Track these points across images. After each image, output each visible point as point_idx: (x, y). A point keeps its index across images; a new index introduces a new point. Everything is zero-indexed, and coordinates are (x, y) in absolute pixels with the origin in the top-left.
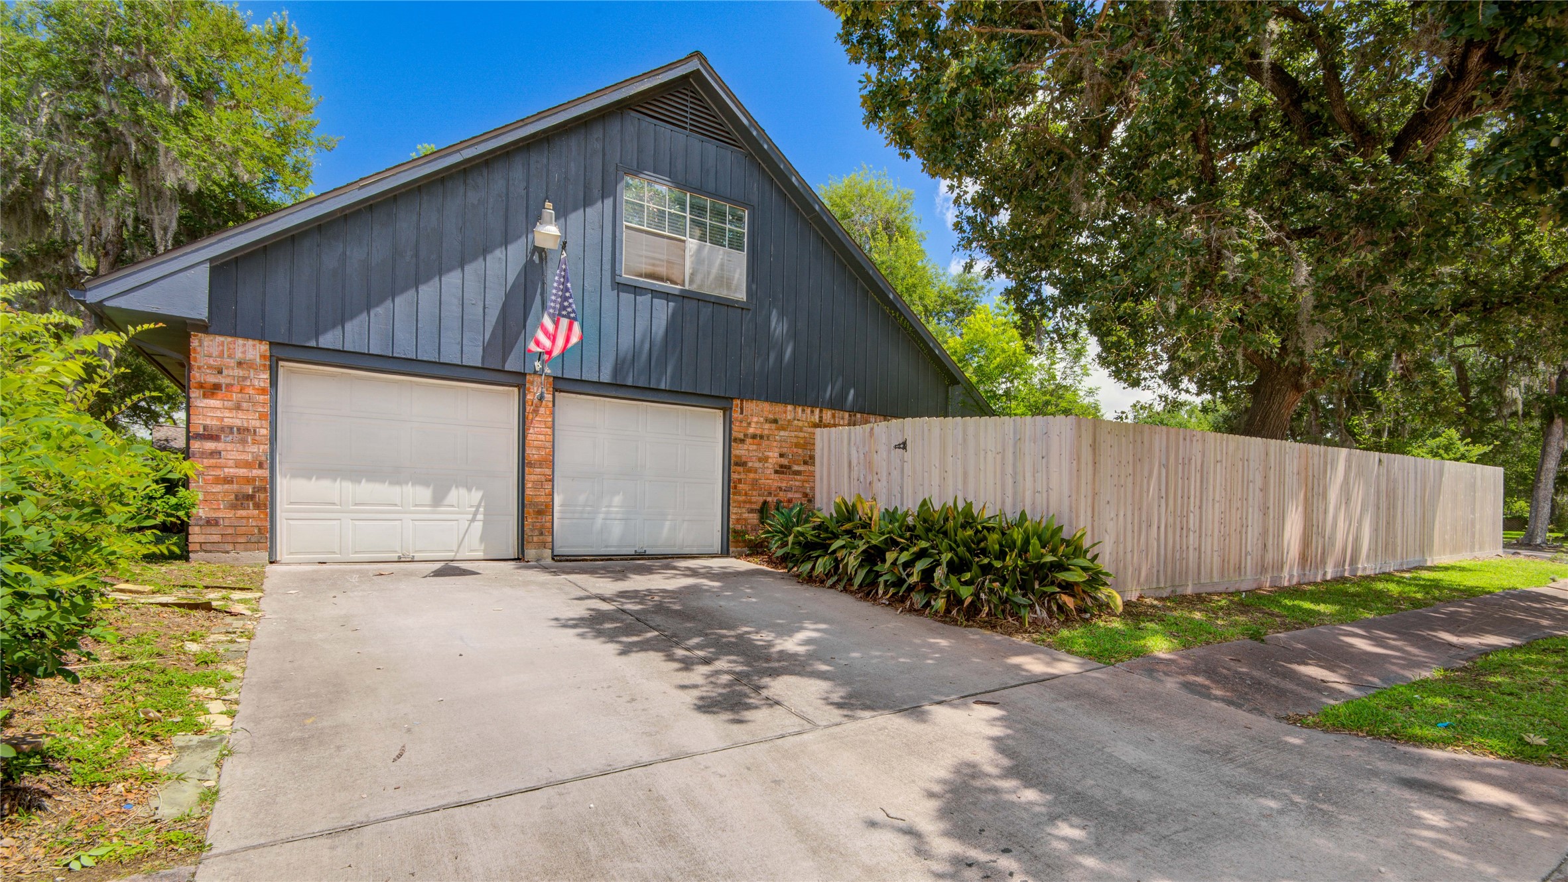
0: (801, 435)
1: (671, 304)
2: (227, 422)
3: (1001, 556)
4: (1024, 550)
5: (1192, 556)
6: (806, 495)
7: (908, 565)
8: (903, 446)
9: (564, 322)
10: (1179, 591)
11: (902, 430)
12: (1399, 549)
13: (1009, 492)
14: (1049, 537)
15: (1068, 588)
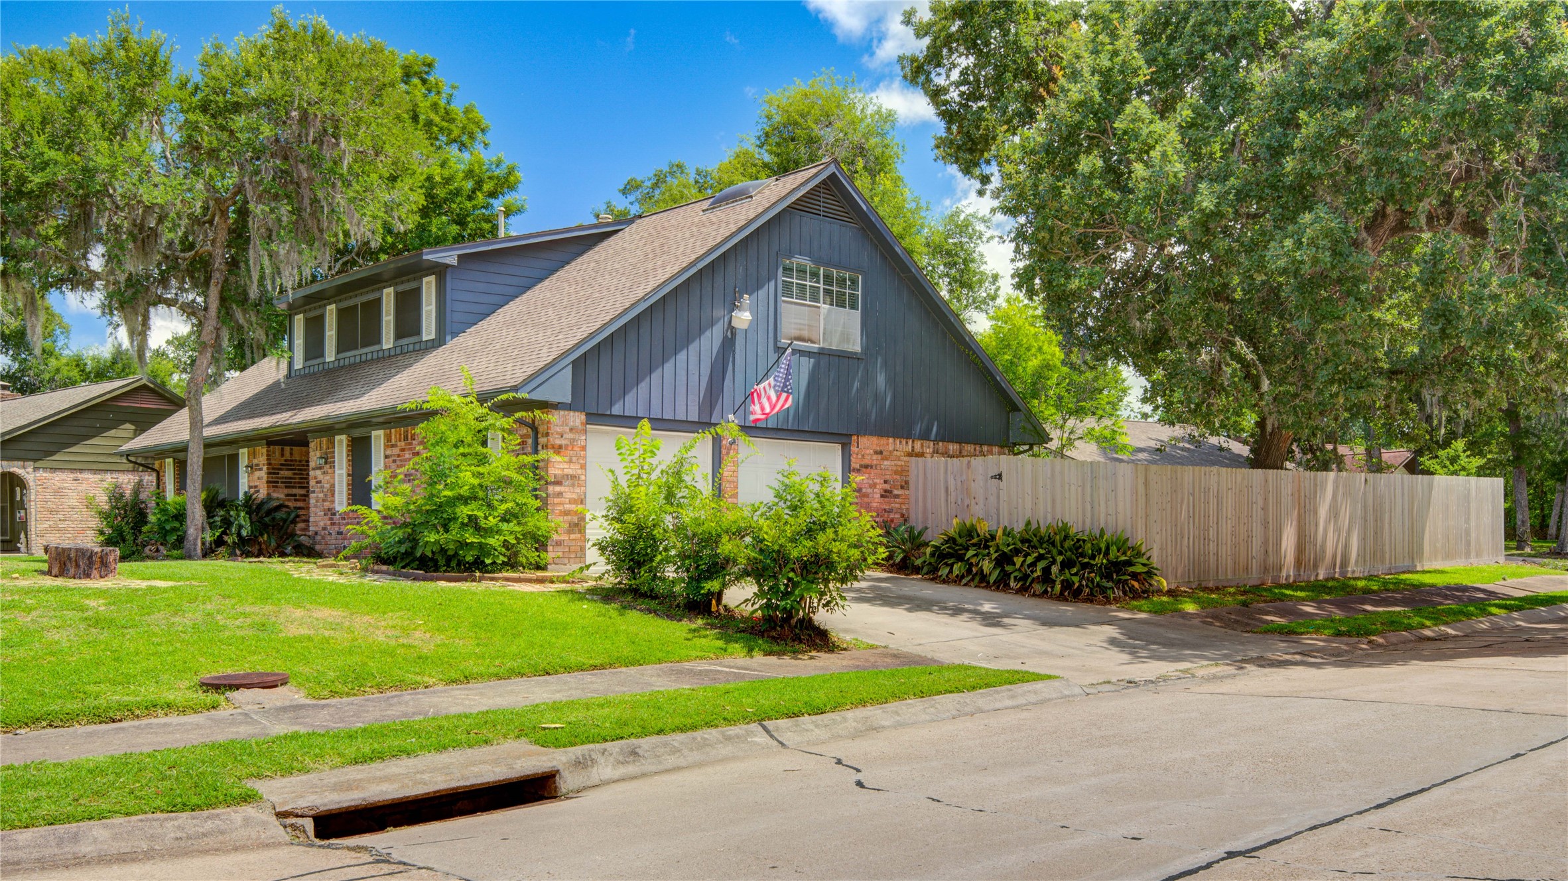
0: (899, 463)
1: (812, 360)
2: (567, 471)
3: (1093, 557)
4: (1107, 554)
5: (1212, 559)
6: (903, 515)
7: (1033, 564)
8: (999, 477)
9: (784, 395)
10: (1204, 584)
11: (998, 464)
12: (1387, 556)
13: (1089, 515)
14: (1122, 545)
15: (1135, 576)
